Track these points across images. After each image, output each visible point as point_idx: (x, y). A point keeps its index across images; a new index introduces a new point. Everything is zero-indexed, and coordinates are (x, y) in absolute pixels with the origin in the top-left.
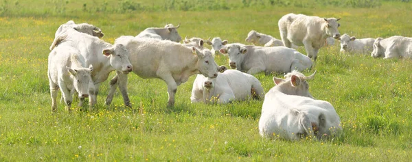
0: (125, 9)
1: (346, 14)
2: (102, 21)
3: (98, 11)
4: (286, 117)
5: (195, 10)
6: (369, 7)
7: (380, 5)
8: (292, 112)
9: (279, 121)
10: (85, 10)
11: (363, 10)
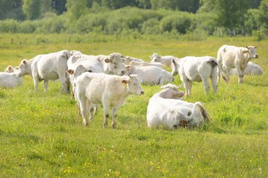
0: (38, 43)
1: (184, 45)
2: (26, 50)
3: (21, 43)
4: (166, 115)
5: (84, 42)
6: (198, 40)
7: (206, 39)
8: (170, 111)
9: (161, 117)
10: (12, 43)
11: (195, 42)
